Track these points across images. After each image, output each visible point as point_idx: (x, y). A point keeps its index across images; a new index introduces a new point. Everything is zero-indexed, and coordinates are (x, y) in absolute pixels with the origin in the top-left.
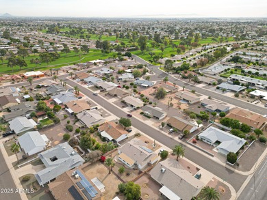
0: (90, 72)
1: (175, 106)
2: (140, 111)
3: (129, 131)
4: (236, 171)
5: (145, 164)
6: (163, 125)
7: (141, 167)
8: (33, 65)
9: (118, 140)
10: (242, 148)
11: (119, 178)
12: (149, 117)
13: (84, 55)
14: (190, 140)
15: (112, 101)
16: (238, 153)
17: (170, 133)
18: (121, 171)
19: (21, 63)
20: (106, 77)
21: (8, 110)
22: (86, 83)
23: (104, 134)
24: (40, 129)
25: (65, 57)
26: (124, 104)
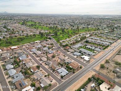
0: (34, 46)
1: (56, 61)
2: (45, 62)
3: (39, 69)
4: (62, 80)
5: (40, 78)
6: (49, 67)
7: (38, 79)
8: (15, 43)
9: (35, 72)
10: (67, 74)
11: (32, 82)
12: (47, 65)
13: (34, 38)
14: (54, 72)
15: (38, 59)
16: (65, 76)
17: (51, 70)
18: (33, 80)
19: (10, 43)
20: (39, 49)
21: (5, 62)
22: (31, 51)
23: (32, 70)
24: (14, 68)
25: (27, 39)
26: (41, 60)
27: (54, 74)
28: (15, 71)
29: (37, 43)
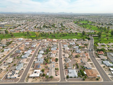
2: (65, 58)
5: (51, 68)
6: (65, 64)
8: (58, 37)
9: (52, 62)
10: (75, 77)
13: (76, 35)
15: (63, 53)
17: (64, 66)
18: (46, 67)
20: (70, 46)
23: (51, 60)
25: (69, 35)
26: (64, 55)
27: (64, 71)
28: (42, 56)
29: (73, 40)
